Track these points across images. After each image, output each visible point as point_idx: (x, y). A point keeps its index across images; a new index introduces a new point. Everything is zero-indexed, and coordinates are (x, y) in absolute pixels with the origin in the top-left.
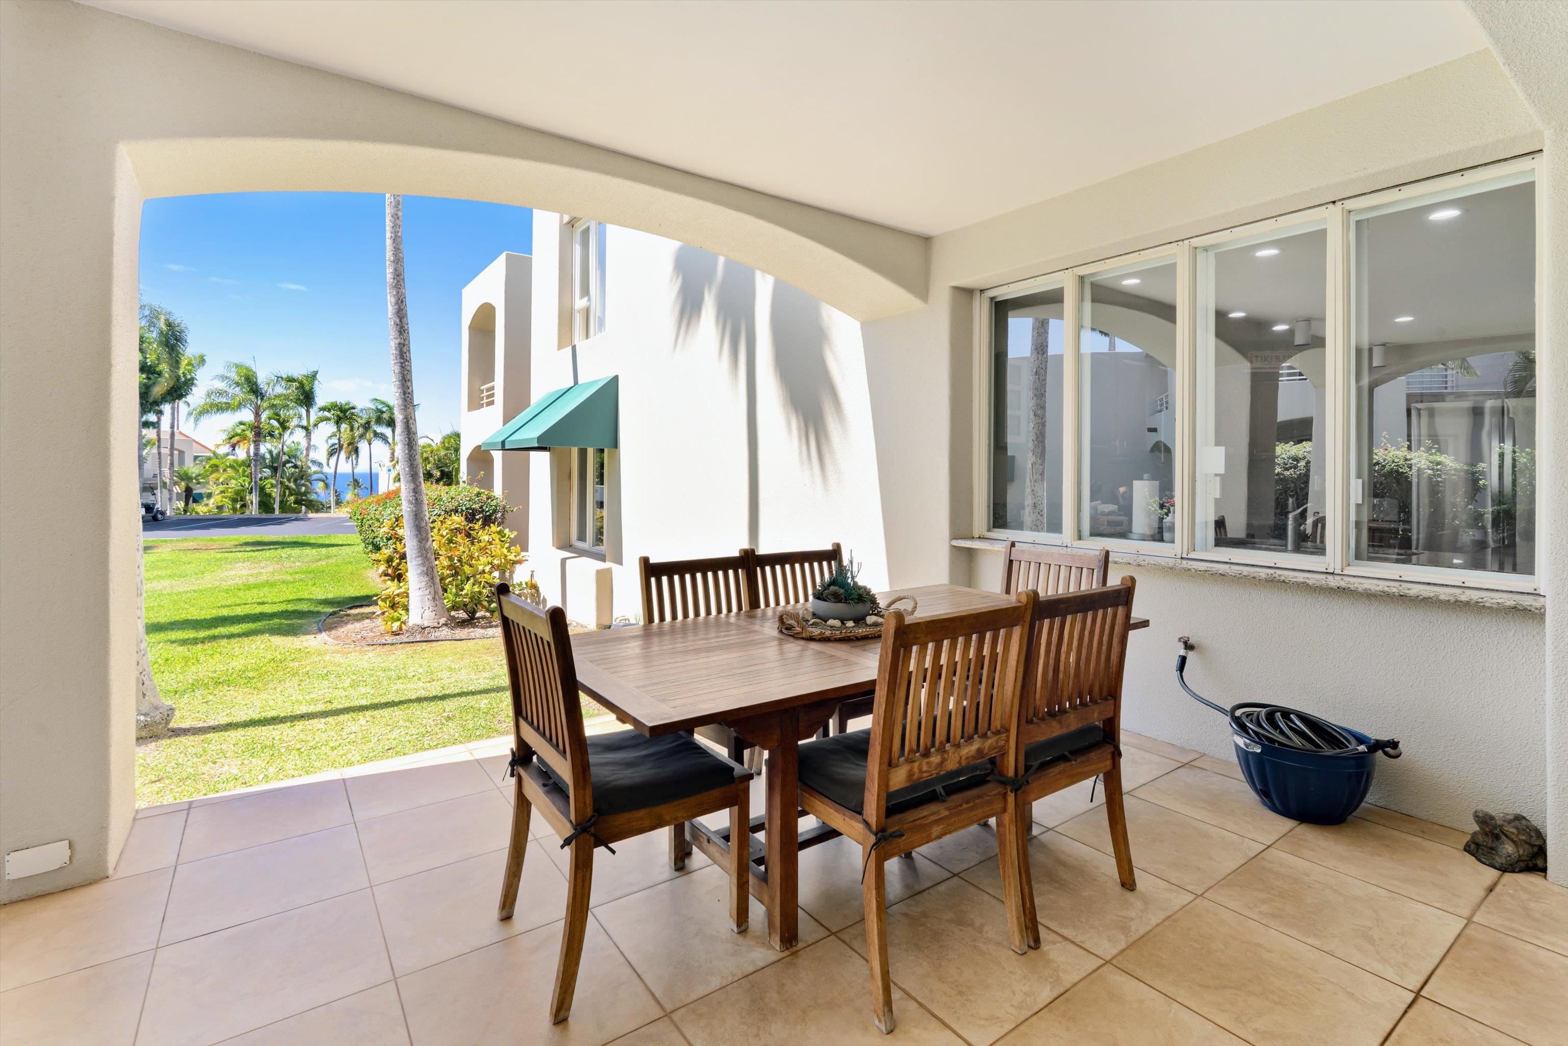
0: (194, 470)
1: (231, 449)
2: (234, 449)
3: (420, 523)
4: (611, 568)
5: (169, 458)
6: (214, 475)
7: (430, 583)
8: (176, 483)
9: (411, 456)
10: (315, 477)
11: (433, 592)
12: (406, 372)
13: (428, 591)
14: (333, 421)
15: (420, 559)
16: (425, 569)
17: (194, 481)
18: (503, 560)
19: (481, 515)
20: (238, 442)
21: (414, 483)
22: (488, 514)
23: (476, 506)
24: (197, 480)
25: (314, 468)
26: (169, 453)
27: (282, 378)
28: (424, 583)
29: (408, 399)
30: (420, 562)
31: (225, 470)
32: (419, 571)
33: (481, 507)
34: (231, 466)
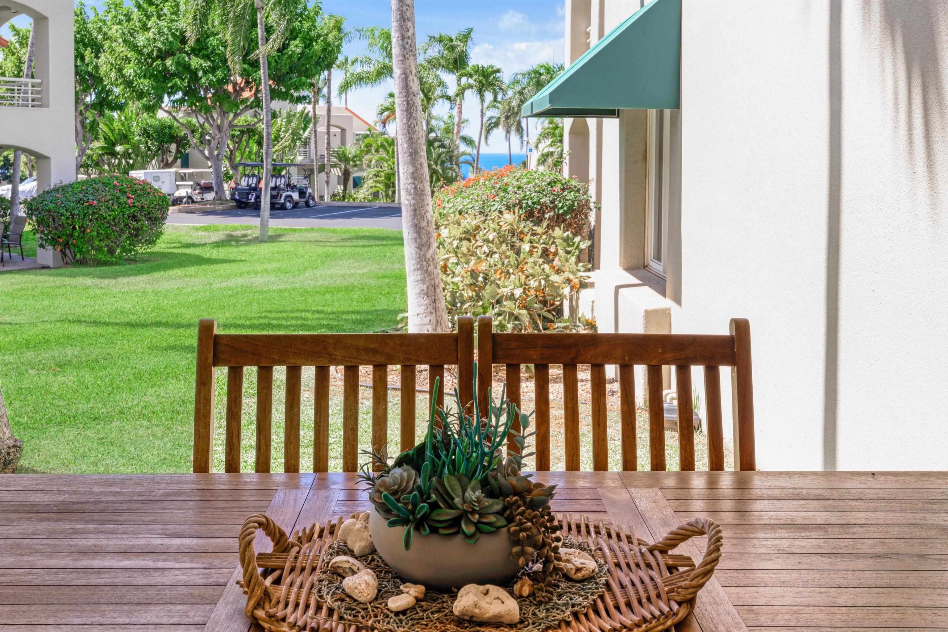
0: (351, 149)
1: (382, 125)
2: (384, 126)
3: (419, 223)
4: (669, 309)
5: (326, 137)
6: (367, 157)
7: (430, 309)
8: (335, 166)
9: (409, 126)
10: (462, 159)
11: (434, 321)
12: (405, 8)
13: (428, 319)
14: (475, 89)
15: (420, 272)
16: (425, 287)
17: (351, 163)
18: (543, 282)
19: (552, 214)
20: (388, 117)
21: (414, 165)
22: (561, 211)
23: (545, 200)
24: (354, 162)
25: (463, 148)
26: (325, 130)
27: (435, 38)
28: (423, 307)
29: (407, 46)
30: (419, 278)
31: (377, 151)
32: (418, 290)
33: (551, 202)
34: (382, 146)
